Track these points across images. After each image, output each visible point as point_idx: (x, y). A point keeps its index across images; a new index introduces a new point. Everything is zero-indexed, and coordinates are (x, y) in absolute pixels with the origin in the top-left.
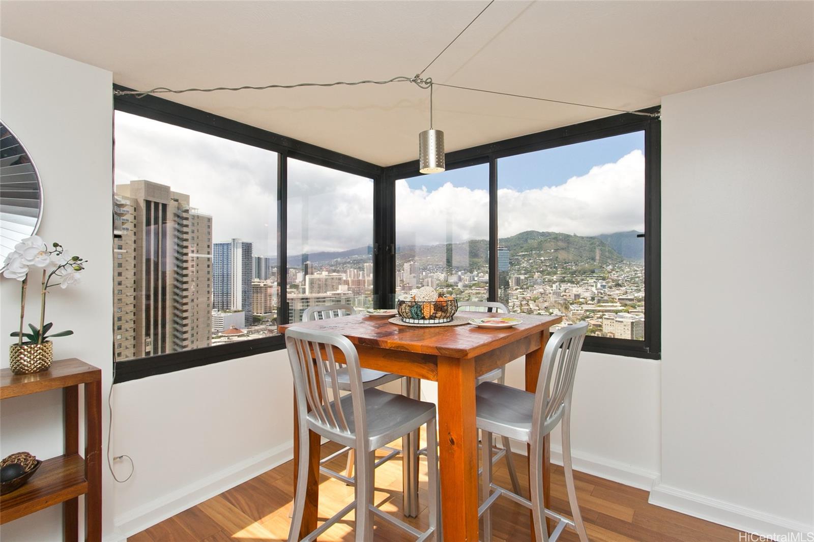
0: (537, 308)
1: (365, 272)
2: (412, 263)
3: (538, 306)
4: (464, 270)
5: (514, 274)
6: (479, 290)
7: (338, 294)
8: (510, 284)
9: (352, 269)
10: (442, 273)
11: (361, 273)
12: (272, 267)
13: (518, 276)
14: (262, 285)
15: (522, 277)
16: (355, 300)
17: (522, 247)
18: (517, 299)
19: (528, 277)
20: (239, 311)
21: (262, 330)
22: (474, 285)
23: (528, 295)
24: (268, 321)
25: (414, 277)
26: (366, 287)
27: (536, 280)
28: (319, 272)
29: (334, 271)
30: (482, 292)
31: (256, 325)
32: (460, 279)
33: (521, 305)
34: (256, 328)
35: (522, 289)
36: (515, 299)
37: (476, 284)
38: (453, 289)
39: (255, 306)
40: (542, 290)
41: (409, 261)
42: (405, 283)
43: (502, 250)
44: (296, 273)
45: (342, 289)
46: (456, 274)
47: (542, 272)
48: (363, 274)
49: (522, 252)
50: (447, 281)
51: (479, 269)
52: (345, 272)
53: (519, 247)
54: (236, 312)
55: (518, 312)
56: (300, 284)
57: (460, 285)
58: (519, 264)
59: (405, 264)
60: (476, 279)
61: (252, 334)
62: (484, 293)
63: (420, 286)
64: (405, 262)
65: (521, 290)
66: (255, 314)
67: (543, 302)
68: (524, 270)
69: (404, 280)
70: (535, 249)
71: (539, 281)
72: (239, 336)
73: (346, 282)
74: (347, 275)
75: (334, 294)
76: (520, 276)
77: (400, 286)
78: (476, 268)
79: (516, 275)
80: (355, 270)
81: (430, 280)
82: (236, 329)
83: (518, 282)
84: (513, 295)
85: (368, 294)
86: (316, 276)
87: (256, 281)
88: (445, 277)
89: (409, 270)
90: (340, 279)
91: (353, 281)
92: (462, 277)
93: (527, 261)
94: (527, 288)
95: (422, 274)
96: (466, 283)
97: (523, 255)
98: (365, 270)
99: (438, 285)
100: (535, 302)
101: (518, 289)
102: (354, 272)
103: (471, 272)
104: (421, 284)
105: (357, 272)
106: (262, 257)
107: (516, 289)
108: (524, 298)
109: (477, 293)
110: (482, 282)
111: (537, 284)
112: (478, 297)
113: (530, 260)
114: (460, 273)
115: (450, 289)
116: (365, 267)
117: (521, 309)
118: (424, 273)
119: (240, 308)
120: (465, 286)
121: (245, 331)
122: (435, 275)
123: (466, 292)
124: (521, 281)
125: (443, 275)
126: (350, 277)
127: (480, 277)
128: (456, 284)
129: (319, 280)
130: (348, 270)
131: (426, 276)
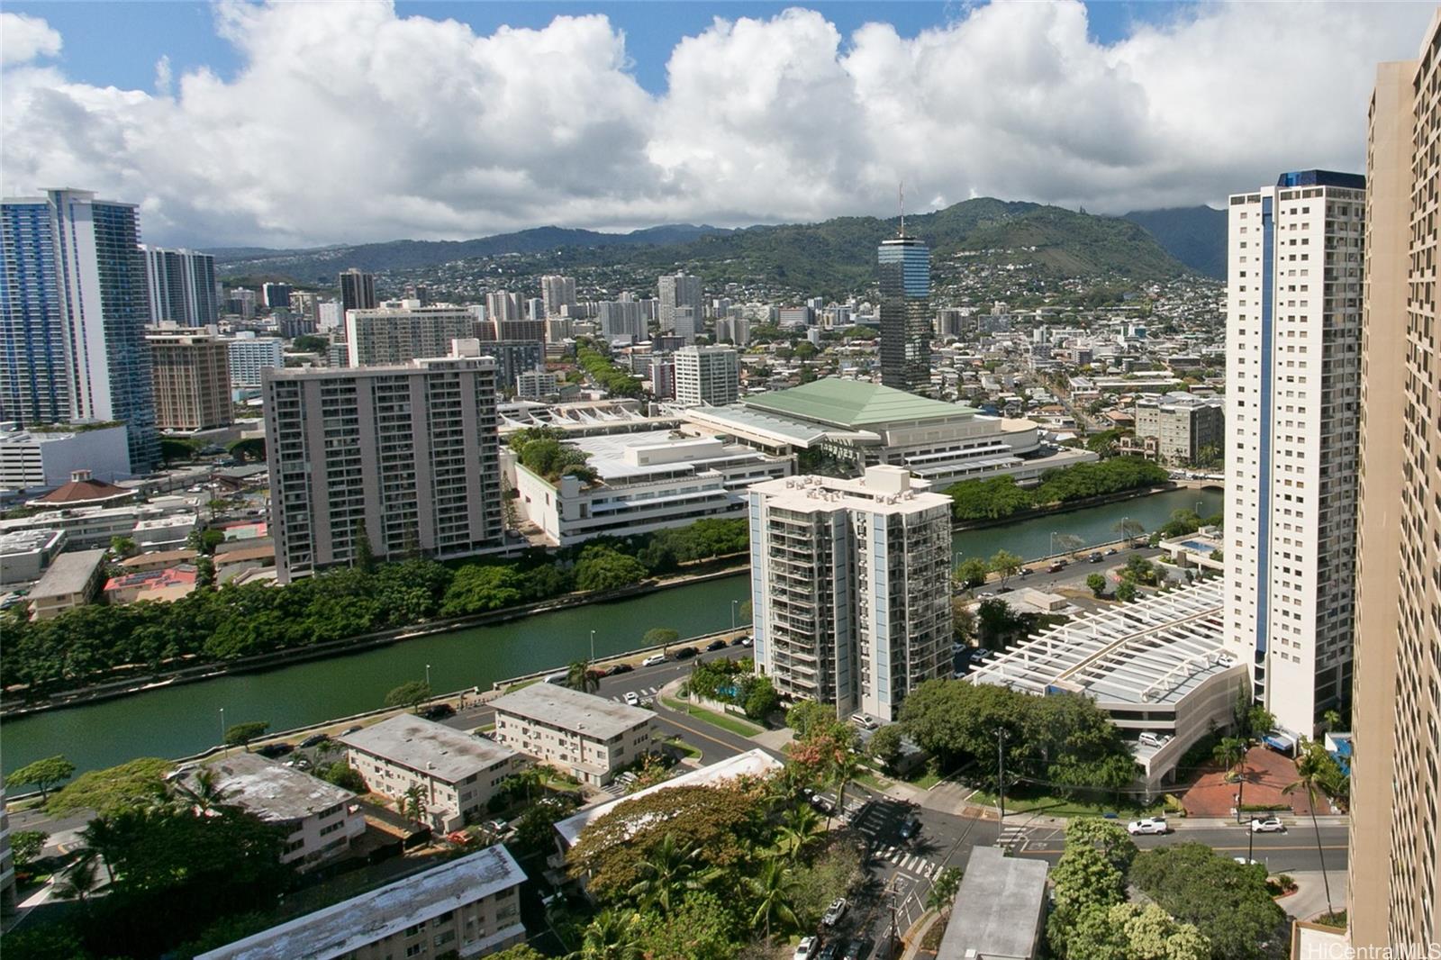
0: (998, 387)
1: (546, 300)
2: (680, 275)
3: (999, 382)
4: (823, 296)
5: (944, 305)
6: (860, 345)
7: (452, 364)
8: (936, 328)
9: (501, 292)
10: (766, 304)
11: (532, 302)
12: (227, 285)
13: (954, 309)
14: (187, 340)
15: (964, 312)
16: (514, 382)
17: (963, 239)
18: (952, 365)
19: (978, 313)
20: (102, 426)
21: (197, 480)
22: (848, 332)
23: (977, 356)
24: (219, 452)
25: (689, 313)
26: (549, 341)
27: (997, 319)
28: (394, 300)
29: (446, 298)
30: (868, 350)
31: (176, 467)
32: (812, 319)
33: (961, 379)
34: (176, 474)
35: (964, 341)
36: (946, 366)
37: (852, 329)
38: (794, 344)
39: (167, 406)
40: (1010, 343)
41: (674, 270)
42: (662, 329)
43: (912, 244)
44: (316, 304)
45: (461, 350)
46: (801, 305)
47: (1008, 300)
48: (539, 306)
49: (964, 250)
50: (778, 323)
51: (860, 292)
52: (483, 301)
53: (957, 239)
54: (87, 427)
55: (954, 397)
56: (332, 337)
57: (812, 334)
58: (956, 280)
59: (661, 278)
60: (853, 317)
61: (162, 493)
62: (872, 353)
63: (706, 336)
64: (661, 274)
65: (961, 345)
66: (170, 432)
67: (1010, 372)
68: (969, 295)
69: (661, 321)
70: (995, 244)
71: (1002, 320)
72: (107, 505)
73: (483, 331)
74: (487, 309)
75: (438, 365)
76: (959, 309)
77: (650, 339)
78: (852, 291)
79: (950, 308)
80: (513, 296)
81: (731, 320)
82: (94, 482)
83: (954, 323)
84: (942, 358)
85: (555, 362)
86: (383, 310)
87: (163, 328)
88: (772, 312)
89: (673, 294)
90: (461, 320)
91: (504, 326)
92: (817, 312)
93: (977, 273)
94: (976, 339)
95: (712, 305)
96: (828, 328)
97: (966, 257)
98: (545, 294)
99: (754, 334)
100: (993, 371)
101: (955, 341)
102: (509, 299)
103: (842, 301)
104: (709, 331)
105: (519, 298)
106: (182, 251)
107: (950, 342)
108: (967, 363)
109: (855, 354)
110: (867, 325)
111: (998, 328)
112: (856, 364)
113: (983, 269)
114: (811, 303)
115: (787, 344)
116: (544, 286)
117: (959, 391)
118: (716, 303)
119: (105, 412)
120: (827, 337)
121: (133, 486)
122: (746, 309)
123: (829, 350)
124: (961, 324)
125: (767, 308)
126: (497, 313)
127: (864, 313)
128: (801, 331)
129: (391, 321)
130: (490, 297)
131: (723, 312)
